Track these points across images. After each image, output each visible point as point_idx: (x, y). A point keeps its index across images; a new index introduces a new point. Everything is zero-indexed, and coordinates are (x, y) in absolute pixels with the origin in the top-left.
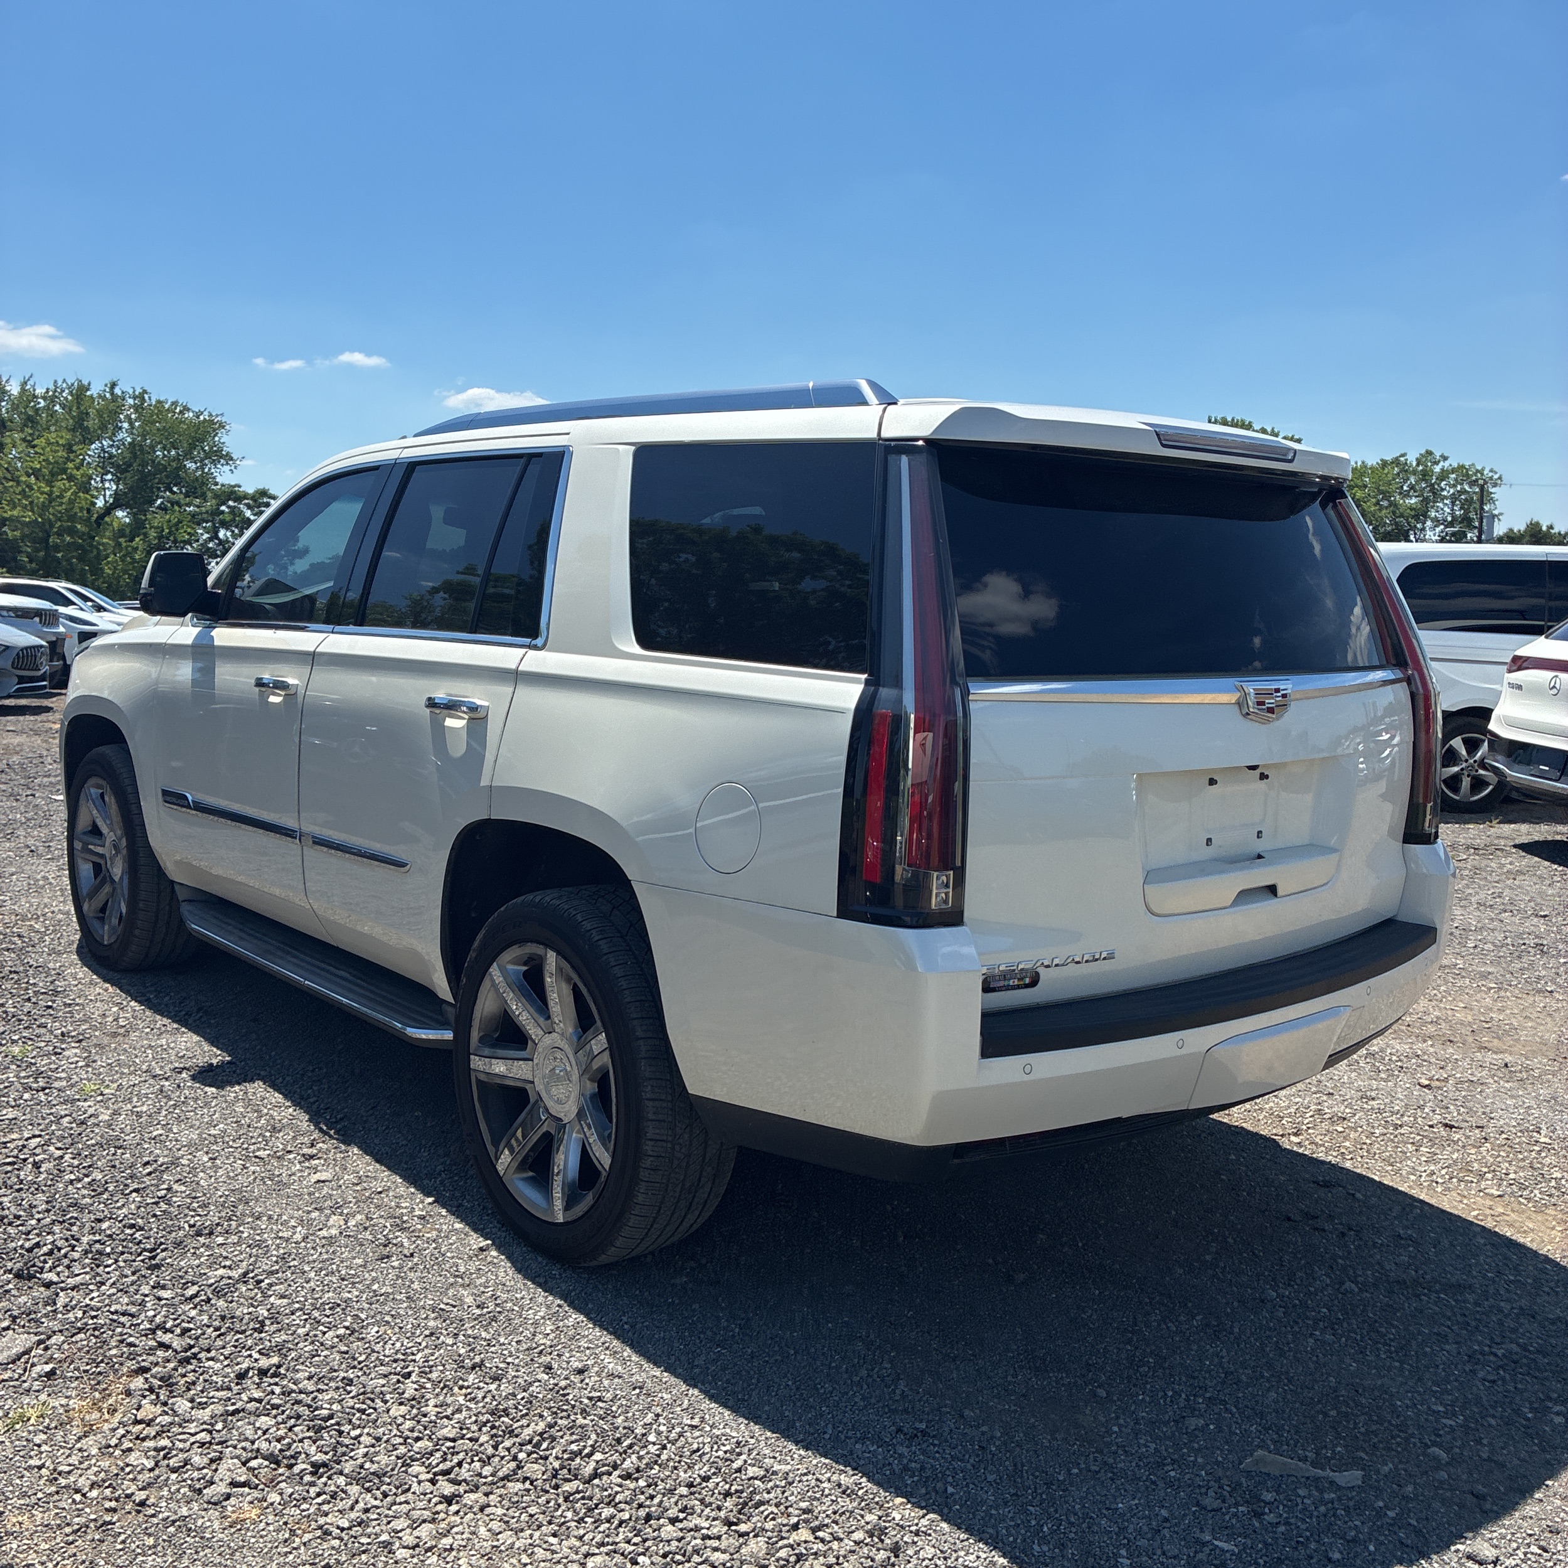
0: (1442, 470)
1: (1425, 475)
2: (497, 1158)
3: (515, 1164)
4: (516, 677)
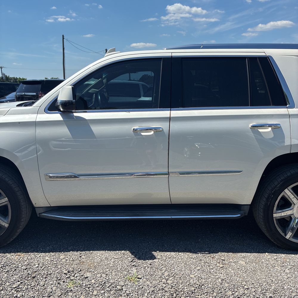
2: (286, 235)
3: (293, 235)
4: (289, 116)
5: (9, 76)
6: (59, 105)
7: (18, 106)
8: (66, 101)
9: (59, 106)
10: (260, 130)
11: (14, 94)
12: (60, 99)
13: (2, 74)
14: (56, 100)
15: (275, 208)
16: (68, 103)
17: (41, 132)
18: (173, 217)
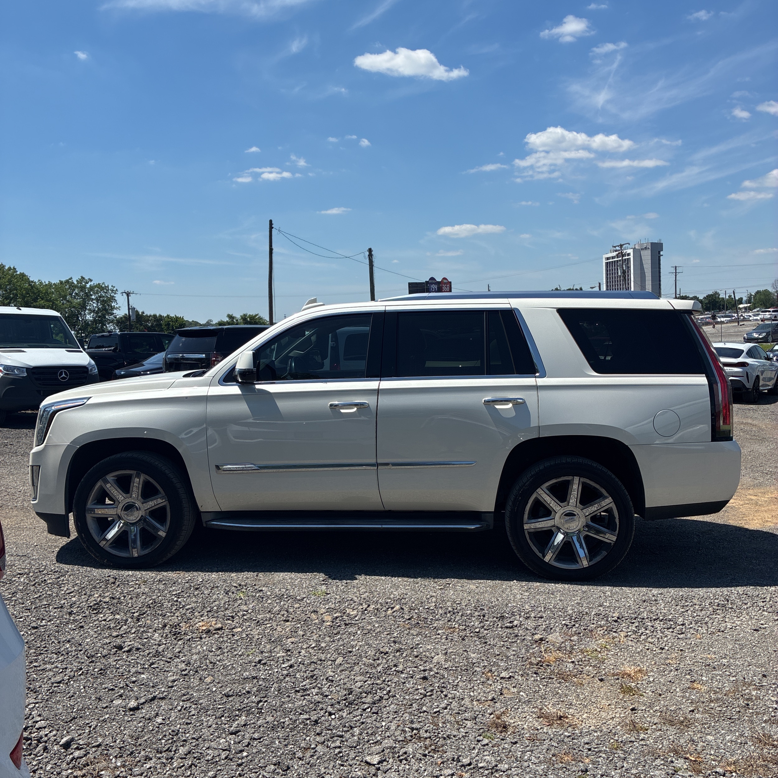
0: (90, 286)
1: (83, 288)
2: (544, 557)
3: (554, 556)
4: (537, 388)
5: (143, 313)
6: (236, 374)
7: (185, 376)
8: (245, 369)
9: (236, 376)
10: (497, 407)
11: (162, 355)
12: (239, 367)
13: (129, 309)
14: (233, 369)
15: (526, 516)
16: (248, 372)
17: (213, 409)
18: (384, 526)
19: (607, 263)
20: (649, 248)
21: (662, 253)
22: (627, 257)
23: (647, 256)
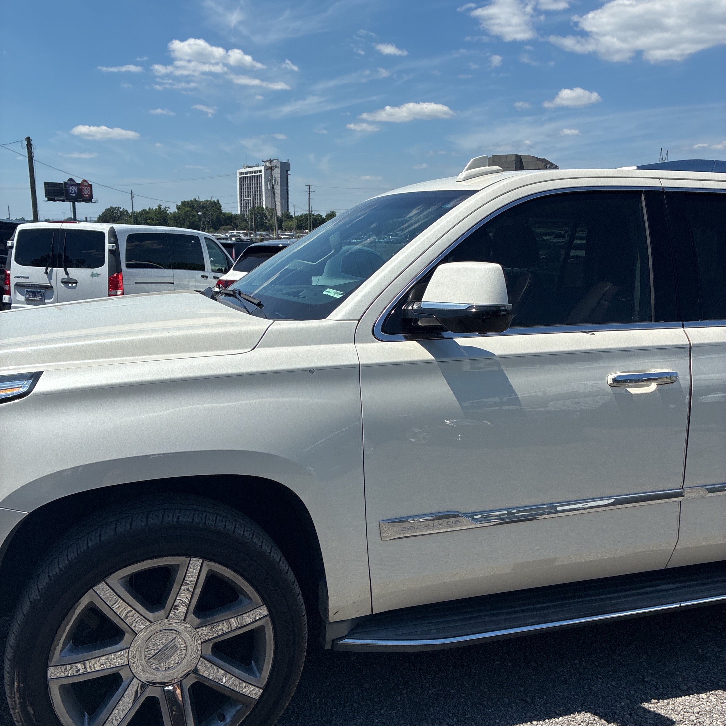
19: (241, 178)
20: (278, 167)
21: (289, 172)
22: (258, 174)
23: (277, 173)
